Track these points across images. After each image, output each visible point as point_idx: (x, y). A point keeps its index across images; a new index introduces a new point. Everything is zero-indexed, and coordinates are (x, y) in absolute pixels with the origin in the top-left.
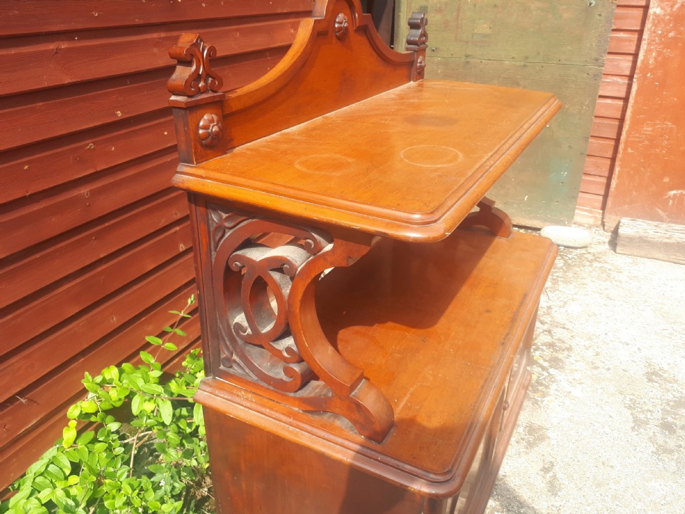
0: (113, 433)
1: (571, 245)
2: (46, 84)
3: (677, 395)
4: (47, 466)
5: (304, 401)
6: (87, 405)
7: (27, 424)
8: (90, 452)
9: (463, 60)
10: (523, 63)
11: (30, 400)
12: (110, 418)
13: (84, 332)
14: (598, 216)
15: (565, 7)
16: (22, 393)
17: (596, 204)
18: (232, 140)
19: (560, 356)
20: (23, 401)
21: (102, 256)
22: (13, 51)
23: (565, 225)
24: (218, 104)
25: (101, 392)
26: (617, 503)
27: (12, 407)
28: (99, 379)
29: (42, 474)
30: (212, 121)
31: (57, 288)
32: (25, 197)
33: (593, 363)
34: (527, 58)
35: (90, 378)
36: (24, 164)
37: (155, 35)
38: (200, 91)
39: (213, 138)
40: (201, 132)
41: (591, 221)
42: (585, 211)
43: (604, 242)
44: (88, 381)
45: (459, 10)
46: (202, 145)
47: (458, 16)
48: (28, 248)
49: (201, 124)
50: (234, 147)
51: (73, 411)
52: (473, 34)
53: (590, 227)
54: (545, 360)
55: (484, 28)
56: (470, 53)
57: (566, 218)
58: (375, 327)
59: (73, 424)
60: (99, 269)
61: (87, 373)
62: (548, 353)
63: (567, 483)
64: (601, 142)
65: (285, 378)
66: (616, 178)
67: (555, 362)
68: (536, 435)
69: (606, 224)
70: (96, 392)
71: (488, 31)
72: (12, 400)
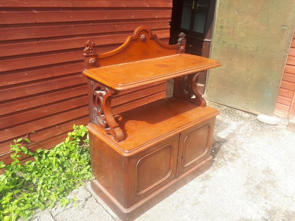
0: (78, 142)
1: (268, 123)
2: (74, 47)
3: (271, 179)
4: (60, 146)
5: (106, 131)
6: (73, 133)
7: (57, 133)
8: (71, 145)
9: (234, 46)
10: (256, 49)
11: (59, 127)
12: (78, 138)
13: (76, 114)
14: (286, 114)
15: (274, 29)
16: (58, 125)
17: (287, 109)
18: (100, 65)
19: (234, 158)
20: (57, 127)
21: (84, 94)
22: (67, 39)
23: (269, 115)
24: (95, 56)
25: (77, 131)
26: (220, 201)
27: (54, 128)
28: (77, 127)
29: (59, 148)
30: (92, 60)
31: (70, 100)
32: (65, 75)
33: (245, 162)
34: (258, 48)
35: (75, 126)
36: (66, 66)
37: (107, 36)
38: (90, 53)
39: (92, 64)
40: (90, 62)
41: (284, 116)
42: (281, 111)
43: (285, 125)
44: (74, 127)
45: (234, 28)
46: (90, 65)
47: (234, 30)
48: (64, 88)
49: (90, 60)
50: (101, 67)
51: (69, 134)
52: (239, 37)
53: (283, 118)
54: (228, 158)
55: (243, 35)
56: (237, 44)
57: (270, 113)
58: (139, 121)
59: (69, 137)
60: (83, 97)
61: (74, 124)
62: (230, 156)
63: (207, 192)
64: (291, 83)
65: (103, 124)
66: (294, 99)
67: (231, 160)
68: (208, 178)
69: (289, 118)
70: (76, 130)
71: (244, 36)
72: (54, 126)
